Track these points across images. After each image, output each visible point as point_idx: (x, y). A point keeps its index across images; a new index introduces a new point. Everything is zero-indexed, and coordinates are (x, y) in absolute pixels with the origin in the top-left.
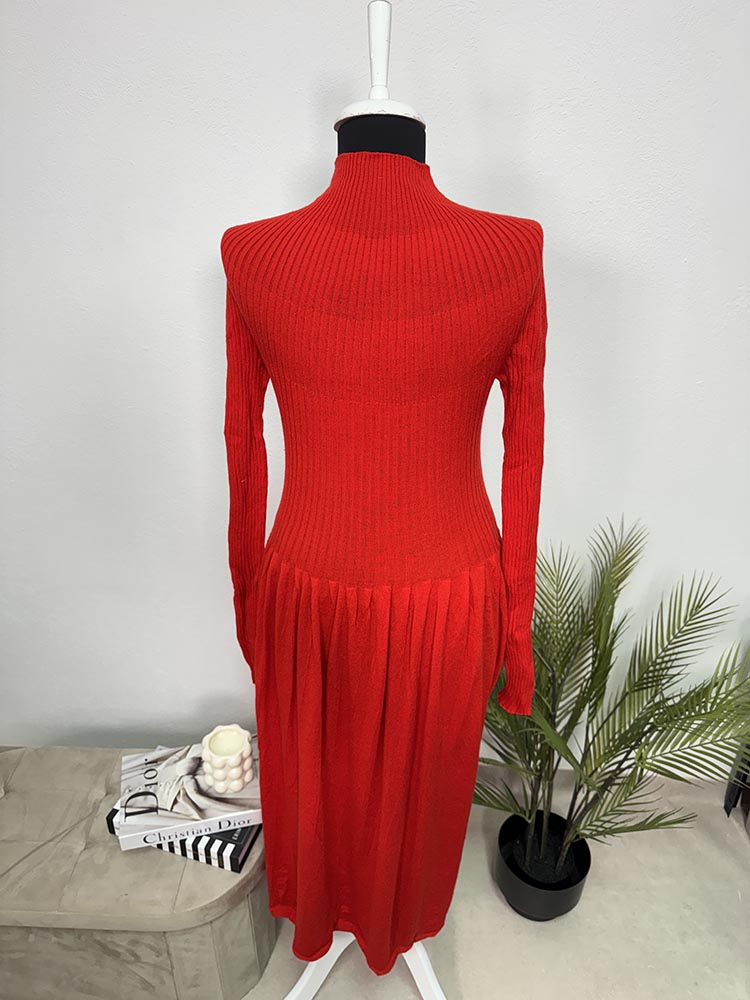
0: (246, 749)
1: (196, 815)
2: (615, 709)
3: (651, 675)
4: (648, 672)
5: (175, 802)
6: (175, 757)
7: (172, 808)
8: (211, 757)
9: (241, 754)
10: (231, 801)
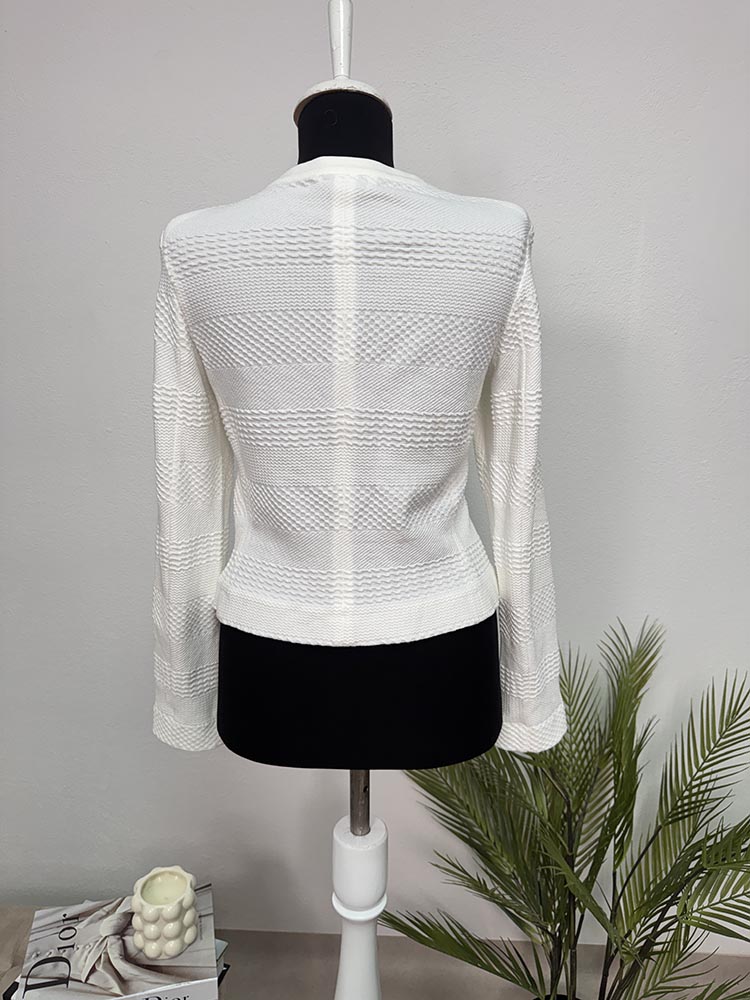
0: (187, 895)
1: (117, 990)
2: (647, 849)
3: (686, 801)
4: (682, 798)
5: (93, 970)
6: (101, 912)
7: (87, 979)
8: (142, 906)
9: (181, 903)
10: (164, 969)
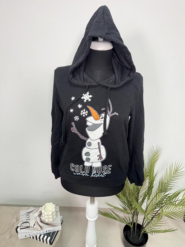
2: (154, 197)
4: (163, 187)
6: (35, 211)
7: (33, 227)
8: (44, 213)
9: (53, 212)
10: (50, 224)
